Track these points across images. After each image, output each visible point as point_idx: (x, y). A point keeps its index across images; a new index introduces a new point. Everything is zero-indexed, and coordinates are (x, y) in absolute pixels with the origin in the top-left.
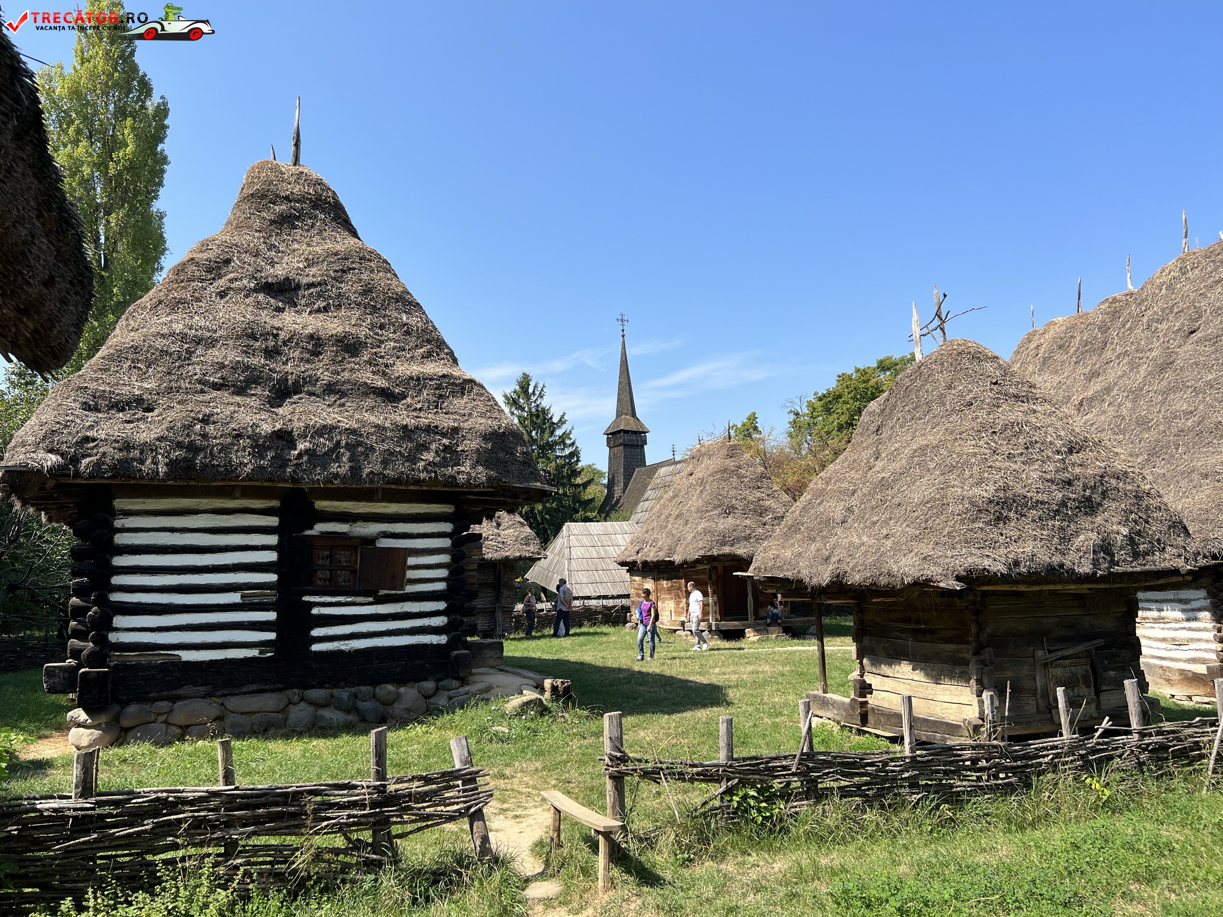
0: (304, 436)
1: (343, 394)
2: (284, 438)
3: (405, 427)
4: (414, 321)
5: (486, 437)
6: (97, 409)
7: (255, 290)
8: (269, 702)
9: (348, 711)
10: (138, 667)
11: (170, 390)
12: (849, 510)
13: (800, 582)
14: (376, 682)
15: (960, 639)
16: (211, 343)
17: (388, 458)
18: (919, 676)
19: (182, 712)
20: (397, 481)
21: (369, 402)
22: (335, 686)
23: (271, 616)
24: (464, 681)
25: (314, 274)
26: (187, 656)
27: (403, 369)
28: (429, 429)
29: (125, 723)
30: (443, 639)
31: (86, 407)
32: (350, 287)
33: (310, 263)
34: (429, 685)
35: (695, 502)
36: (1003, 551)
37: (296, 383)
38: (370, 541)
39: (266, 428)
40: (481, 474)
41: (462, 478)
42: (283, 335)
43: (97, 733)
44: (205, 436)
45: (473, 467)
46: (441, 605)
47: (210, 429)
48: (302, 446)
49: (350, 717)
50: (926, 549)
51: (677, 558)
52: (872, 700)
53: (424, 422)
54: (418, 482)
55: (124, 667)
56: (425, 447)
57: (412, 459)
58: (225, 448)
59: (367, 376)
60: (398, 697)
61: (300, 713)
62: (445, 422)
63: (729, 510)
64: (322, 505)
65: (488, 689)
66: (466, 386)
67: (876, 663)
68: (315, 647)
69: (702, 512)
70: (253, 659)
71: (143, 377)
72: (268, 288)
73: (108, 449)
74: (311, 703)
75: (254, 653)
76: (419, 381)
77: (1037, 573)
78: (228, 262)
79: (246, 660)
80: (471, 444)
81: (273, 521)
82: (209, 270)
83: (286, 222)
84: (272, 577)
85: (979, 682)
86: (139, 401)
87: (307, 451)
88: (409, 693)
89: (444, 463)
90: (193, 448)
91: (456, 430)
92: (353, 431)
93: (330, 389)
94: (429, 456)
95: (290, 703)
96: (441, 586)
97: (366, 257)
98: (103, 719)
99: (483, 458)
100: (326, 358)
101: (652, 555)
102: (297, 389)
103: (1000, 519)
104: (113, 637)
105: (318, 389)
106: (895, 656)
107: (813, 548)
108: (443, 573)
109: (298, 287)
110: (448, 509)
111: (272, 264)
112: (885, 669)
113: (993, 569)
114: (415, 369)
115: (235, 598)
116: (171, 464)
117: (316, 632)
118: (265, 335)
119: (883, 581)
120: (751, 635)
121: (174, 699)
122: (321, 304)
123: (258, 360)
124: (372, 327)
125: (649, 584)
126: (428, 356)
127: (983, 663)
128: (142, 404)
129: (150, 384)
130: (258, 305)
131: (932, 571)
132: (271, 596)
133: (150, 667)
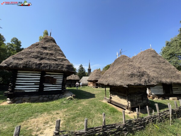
0: (43, 64)
1: (50, 60)
2: (41, 64)
3: (57, 64)
4: (61, 52)
5: (67, 65)
6: (15, 59)
7: (41, 48)
8: (37, 97)
9: (48, 98)
10: (19, 92)
11: (26, 58)
12: (110, 75)
13: (103, 84)
14: (52, 94)
15: (125, 93)
16: (33, 53)
17: (54, 67)
18: (118, 97)
19: (24, 99)
20: (55, 70)
21: (53, 61)
22: (46, 95)
23: (39, 86)
24: (63, 95)
25: (49, 47)
26: (26, 91)
27: (58, 57)
28: (60, 64)
29: (15, 100)
30: (61, 89)
31: (13, 59)
32: (54, 48)
33: (49, 45)
34: (59, 95)
35: (94, 75)
36: (133, 82)
37: (44, 58)
38: (53, 77)
39: (38, 63)
40: (66, 70)
41: (63, 70)
42: (43, 52)
43: (10, 101)
44: (29, 63)
45: (65, 69)
46: (61, 85)
47: (30, 62)
48: (43, 65)
49: (48, 99)
50: (122, 81)
51: (92, 80)
52: (112, 99)
53: (59, 63)
54: (58, 70)
55: (17, 93)
56: (59, 66)
57: (57, 67)
58: (32, 65)
59: (53, 58)
60: (55, 96)
61: (41, 98)
62: (62, 63)
63: (97, 76)
64: (47, 73)
65: (66, 96)
66: (65, 60)
67: (113, 95)
68: (44, 90)
69: (95, 76)
70: (35, 92)
71: (23, 56)
72: (43, 48)
73: (14, 64)
74: (43, 97)
75: (36, 91)
76: (60, 59)
77: (138, 85)
78: (39, 44)
79: (34, 92)
80: (65, 66)
81: (40, 74)
82: (36, 45)
83: (47, 41)
84: (39, 81)
85: (128, 100)
86: (21, 59)
87: (43, 66)
88: (56, 96)
89: (61, 68)
90: (27, 65)
91: (63, 64)
92: (50, 64)
93: (48, 59)
94: (59, 67)
95: (40, 97)
96: (61, 83)
97: (56, 46)
98: (12, 100)
99: (66, 68)
100: (48, 55)
101: (90, 80)
102: (44, 59)
103: (132, 77)
104: (15, 89)
105: (47, 59)
106: (115, 94)
107: (105, 80)
108: (62, 81)
109: (47, 48)
110: (63, 74)
111: (44, 45)
112: (114, 96)
113: (132, 84)
114: (60, 57)
115: (34, 84)
116: (23, 66)
117: (44, 88)
118: (41, 52)
119: (115, 85)
120: (99, 88)
121: (24, 97)
122: (49, 50)
123: (39, 55)
124: (55, 53)
125: (90, 82)
126: (62, 56)
127: (128, 97)
128: (22, 59)
129: (24, 57)
130: (41, 49)
131: (122, 84)
132: (39, 84)
133: (20, 92)
